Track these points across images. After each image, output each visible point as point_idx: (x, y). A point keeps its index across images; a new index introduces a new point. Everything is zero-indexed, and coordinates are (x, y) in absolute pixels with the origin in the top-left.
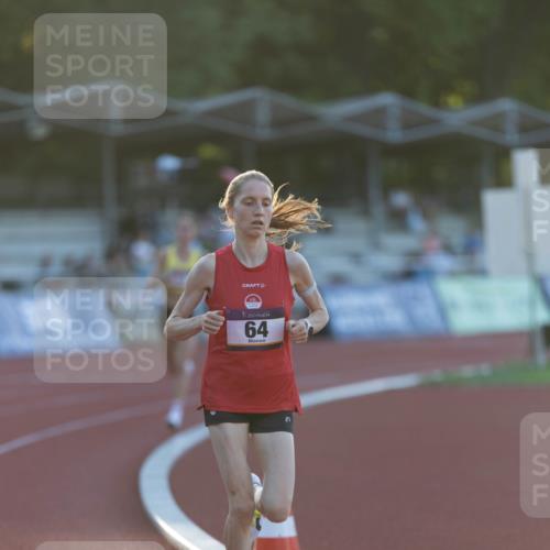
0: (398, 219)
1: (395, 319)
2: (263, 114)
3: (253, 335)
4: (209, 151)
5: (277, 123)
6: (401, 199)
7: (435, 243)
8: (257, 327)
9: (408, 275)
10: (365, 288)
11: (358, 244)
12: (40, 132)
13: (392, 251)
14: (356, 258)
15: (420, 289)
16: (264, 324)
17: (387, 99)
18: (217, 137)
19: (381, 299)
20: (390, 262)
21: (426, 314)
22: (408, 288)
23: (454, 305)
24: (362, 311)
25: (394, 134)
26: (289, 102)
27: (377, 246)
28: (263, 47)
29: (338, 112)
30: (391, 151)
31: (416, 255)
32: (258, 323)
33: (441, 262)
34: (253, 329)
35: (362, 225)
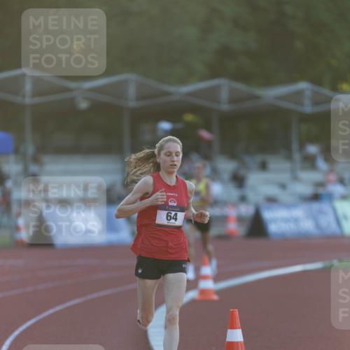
1: (308, 225)
2: (224, 95)
3: (170, 220)
4: (189, 117)
5: (233, 100)
6: (312, 149)
7: (333, 177)
8: (172, 215)
9: (316, 197)
10: (288, 206)
11: (285, 177)
12: (84, 105)
13: (305, 182)
14: (283, 186)
15: (325, 206)
16: (176, 214)
17: (303, 85)
18: (194, 109)
19: (298, 212)
20: (307, 190)
21: (328, 222)
22: (315, 206)
23: (346, 217)
24: (287, 220)
25: (308, 108)
26: (241, 87)
27: (295, 178)
28: (225, 52)
29: (272, 94)
30: (305, 118)
31: (321, 184)
32: (173, 213)
34: (170, 216)
35: (286, 165)
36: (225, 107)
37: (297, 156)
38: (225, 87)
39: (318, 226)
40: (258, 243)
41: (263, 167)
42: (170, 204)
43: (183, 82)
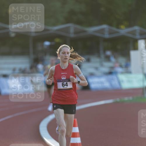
0: (108, 58)
1: (107, 85)
2: (72, 30)
3: (64, 86)
4: (57, 40)
5: (75, 33)
6: (108, 53)
7: (117, 65)
8: (65, 84)
9: (110, 73)
10: (99, 77)
11: (97, 65)
12: (13, 35)
13: (106, 67)
14: (97, 68)
15: (113, 77)
16: (67, 83)
17: (105, 26)
18: (60, 36)
19: (103, 79)
20: (106, 70)
21: (115, 83)
22: (110, 77)
23: (123, 81)
24: (98, 83)
25: (107, 36)
26: (79, 27)
27: (102, 65)
28: (72, 13)
29: (92, 30)
30: (106, 40)
31: (112, 68)
32: (65, 83)
33: (119, 70)
34: (64, 85)
35: (98, 60)
36: (72, 35)
37: (102, 56)
38: (72, 27)
39: (111, 85)
40: (86, 92)
41: (88, 60)
42: (63, 78)
43: (54, 25)
